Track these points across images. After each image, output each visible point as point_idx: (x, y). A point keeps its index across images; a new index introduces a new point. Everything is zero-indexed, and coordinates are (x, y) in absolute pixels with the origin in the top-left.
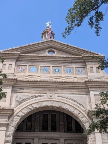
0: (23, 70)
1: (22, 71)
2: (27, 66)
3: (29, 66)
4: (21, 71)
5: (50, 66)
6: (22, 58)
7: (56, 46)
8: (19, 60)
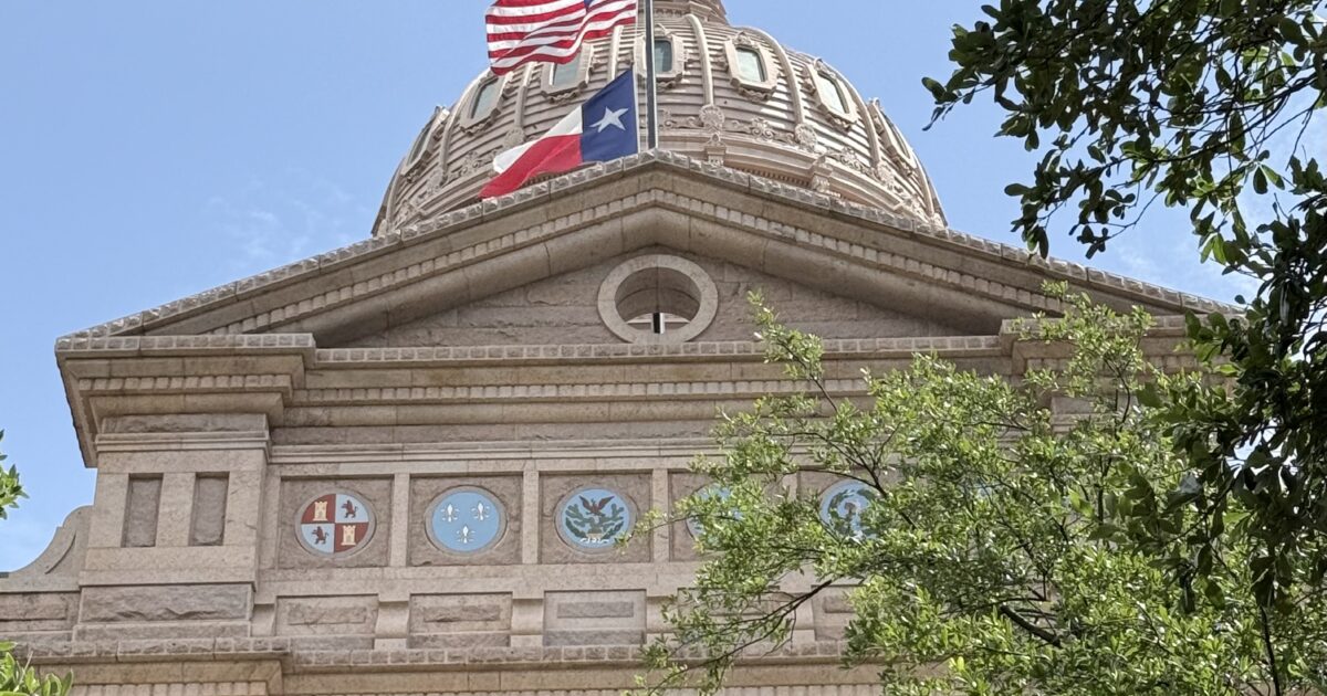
0: (349, 535)
1: (339, 547)
3: (413, 477)
4: (328, 546)
5: (646, 475)
6: (331, 397)
7: (708, 228)
8: (301, 416)
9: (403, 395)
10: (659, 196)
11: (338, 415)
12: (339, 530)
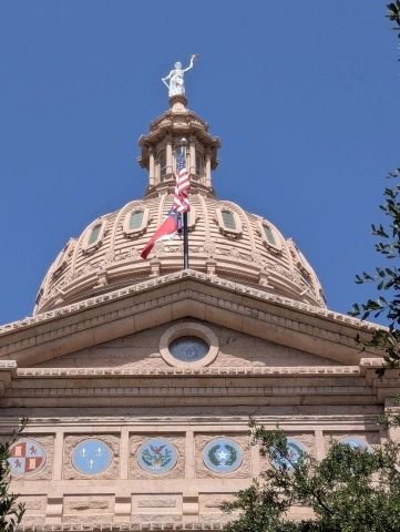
0: (33, 463)
1: (27, 470)
2: (54, 434)
3: (66, 434)
4: (22, 469)
5: (182, 434)
7: (214, 310)
8: (9, 402)
9: (61, 392)
10: (190, 294)
11: (28, 402)
12: (28, 461)
